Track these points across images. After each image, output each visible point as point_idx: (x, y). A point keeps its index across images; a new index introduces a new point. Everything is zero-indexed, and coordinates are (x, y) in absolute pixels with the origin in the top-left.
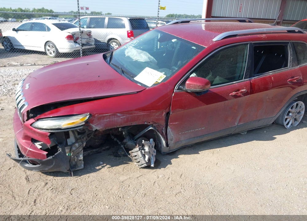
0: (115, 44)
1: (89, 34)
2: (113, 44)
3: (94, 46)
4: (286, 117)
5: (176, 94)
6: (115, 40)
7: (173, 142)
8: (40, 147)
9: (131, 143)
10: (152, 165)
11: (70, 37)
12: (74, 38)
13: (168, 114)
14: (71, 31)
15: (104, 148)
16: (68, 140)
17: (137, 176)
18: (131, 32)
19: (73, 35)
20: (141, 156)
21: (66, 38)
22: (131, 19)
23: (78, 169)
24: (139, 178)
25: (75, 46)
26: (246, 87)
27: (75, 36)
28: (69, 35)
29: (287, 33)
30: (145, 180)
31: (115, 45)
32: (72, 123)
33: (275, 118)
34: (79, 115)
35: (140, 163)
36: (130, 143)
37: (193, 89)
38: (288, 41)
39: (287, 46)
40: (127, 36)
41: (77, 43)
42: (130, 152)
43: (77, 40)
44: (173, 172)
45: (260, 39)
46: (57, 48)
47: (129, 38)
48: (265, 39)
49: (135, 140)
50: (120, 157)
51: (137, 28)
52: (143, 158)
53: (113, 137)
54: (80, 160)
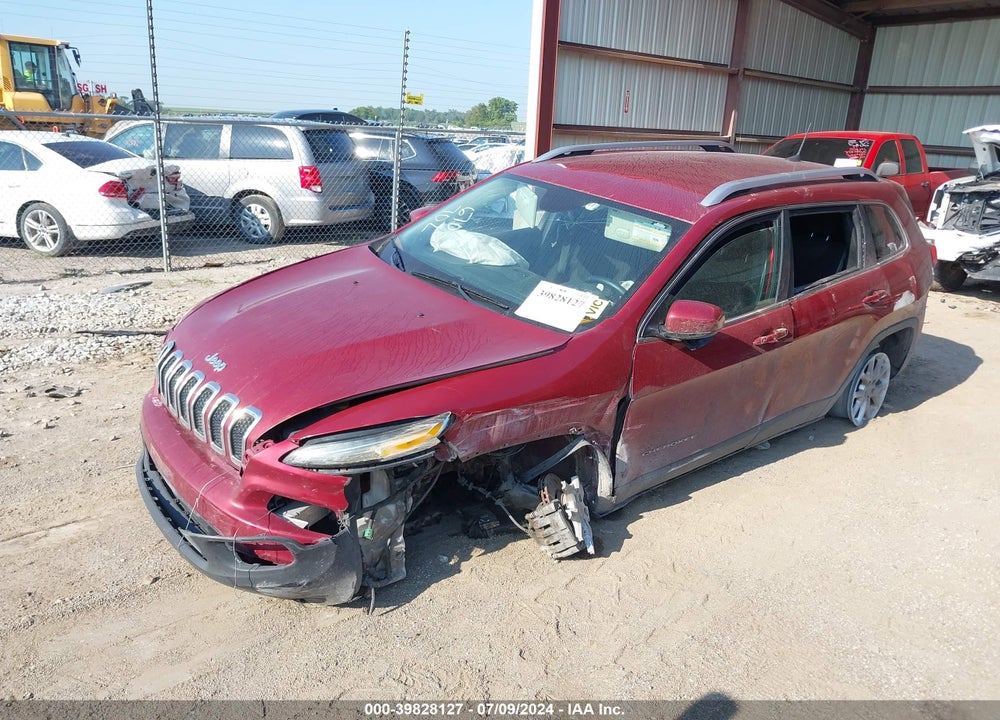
0: (259, 207)
1: (172, 178)
2: (253, 209)
3: (191, 217)
4: (855, 395)
5: (641, 347)
6: (258, 196)
7: (625, 480)
8: (302, 524)
9: (522, 493)
10: (591, 550)
11: (113, 189)
12: (129, 193)
13: (624, 403)
14: (117, 167)
15: (428, 518)
16: (366, 497)
17: (564, 583)
18: (314, 172)
19: (124, 181)
20: (562, 524)
21: (101, 190)
22: (308, 132)
23: (395, 580)
24: (572, 586)
25: (135, 216)
26: (785, 321)
27: (132, 186)
28: (111, 182)
29: (841, 181)
30: (592, 589)
31: (259, 210)
32: (408, 443)
33: (833, 401)
34: (428, 420)
35: (559, 547)
36: (517, 492)
37: (686, 333)
38: (853, 203)
39: (851, 215)
40: (299, 184)
41: (136, 206)
42: (527, 517)
43: (135, 197)
44: (650, 562)
45: (799, 198)
46: (68, 224)
47: (304, 190)
48: (809, 200)
49: (528, 483)
50: (487, 537)
51: (329, 158)
52: (568, 530)
53: (463, 481)
54: (398, 554)
